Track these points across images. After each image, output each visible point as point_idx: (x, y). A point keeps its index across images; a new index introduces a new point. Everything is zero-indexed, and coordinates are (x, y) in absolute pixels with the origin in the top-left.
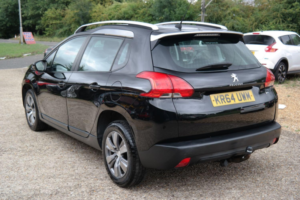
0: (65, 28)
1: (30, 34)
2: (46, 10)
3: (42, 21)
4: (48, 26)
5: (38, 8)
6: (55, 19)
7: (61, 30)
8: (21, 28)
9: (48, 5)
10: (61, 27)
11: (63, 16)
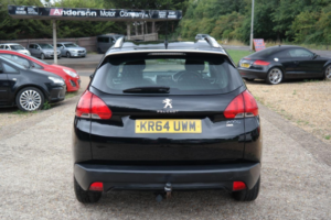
0: (317, 33)
1: (261, 41)
2: (299, 13)
3: (292, 27)
4: (298, 32)
5: (290, 12)
6: (308, 23)
7: (312, 36)
8: (252, 35)
9: (302, 8)
10: (313, 32)
11: (317, 19)
